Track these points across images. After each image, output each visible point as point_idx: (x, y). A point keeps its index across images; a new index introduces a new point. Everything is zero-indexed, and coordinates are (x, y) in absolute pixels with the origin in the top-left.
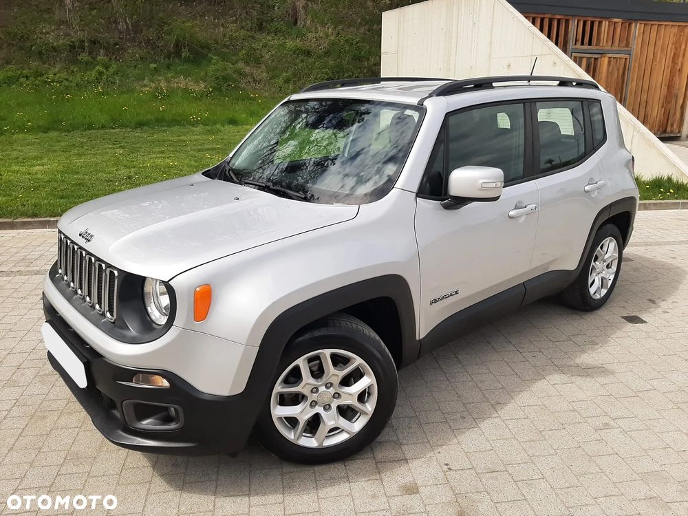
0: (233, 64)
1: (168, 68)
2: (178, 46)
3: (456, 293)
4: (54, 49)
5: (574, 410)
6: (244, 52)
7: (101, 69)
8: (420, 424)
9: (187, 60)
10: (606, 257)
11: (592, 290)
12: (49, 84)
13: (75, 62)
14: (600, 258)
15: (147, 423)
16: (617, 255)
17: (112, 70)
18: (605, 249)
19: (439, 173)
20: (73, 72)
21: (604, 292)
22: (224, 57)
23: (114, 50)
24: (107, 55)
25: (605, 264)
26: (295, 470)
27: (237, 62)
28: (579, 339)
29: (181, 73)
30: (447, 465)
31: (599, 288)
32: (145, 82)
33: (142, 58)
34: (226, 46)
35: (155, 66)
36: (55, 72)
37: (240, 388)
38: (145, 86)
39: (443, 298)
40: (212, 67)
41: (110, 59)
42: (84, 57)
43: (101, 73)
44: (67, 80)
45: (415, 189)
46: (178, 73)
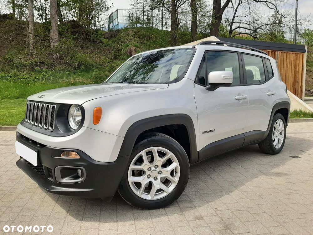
0: (103, 72)
1: (75, 74)
2: (79, 65)
3: (214, 130)
4: (23, 65)
5: (274, 188)
6: (108, 67)
7: (44, 73)
8: (200, 194)
9: (83, 71)
10: (279, 129)
11: (275, 144)
12: (20, 80)
13: (33, 70)
14: (276, 129)
15: (66, 180)
16: (284, 129)
17: (49, 74)
18: (278, 124)
19: (203, 77)
20: (31, 75)
21: (280, 146)
22: (99, 69)
23: (50, 66)
24: (48, 68)
25: (279, 132)
26: (140, 212)
27: (105, 71)
28: (272, 164)
29: (80, 75)
30: (216, 208)
31: (277, 143)
32: (64, 79)
33: (63, 70)
34: (101, 65)
35: (69, 73)
36: (24, 74)
37: (114, 159)
38: (64, 81)
39: (208, 132)
40: (94, 73)
41: (49, 70)
42: (37, 68)
43: (44, 75)
44: (29, 78)
45: (194, 79)
46: (79, 76)
